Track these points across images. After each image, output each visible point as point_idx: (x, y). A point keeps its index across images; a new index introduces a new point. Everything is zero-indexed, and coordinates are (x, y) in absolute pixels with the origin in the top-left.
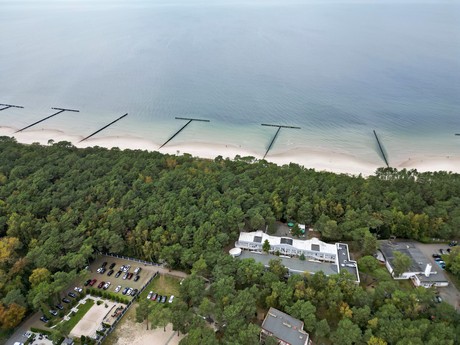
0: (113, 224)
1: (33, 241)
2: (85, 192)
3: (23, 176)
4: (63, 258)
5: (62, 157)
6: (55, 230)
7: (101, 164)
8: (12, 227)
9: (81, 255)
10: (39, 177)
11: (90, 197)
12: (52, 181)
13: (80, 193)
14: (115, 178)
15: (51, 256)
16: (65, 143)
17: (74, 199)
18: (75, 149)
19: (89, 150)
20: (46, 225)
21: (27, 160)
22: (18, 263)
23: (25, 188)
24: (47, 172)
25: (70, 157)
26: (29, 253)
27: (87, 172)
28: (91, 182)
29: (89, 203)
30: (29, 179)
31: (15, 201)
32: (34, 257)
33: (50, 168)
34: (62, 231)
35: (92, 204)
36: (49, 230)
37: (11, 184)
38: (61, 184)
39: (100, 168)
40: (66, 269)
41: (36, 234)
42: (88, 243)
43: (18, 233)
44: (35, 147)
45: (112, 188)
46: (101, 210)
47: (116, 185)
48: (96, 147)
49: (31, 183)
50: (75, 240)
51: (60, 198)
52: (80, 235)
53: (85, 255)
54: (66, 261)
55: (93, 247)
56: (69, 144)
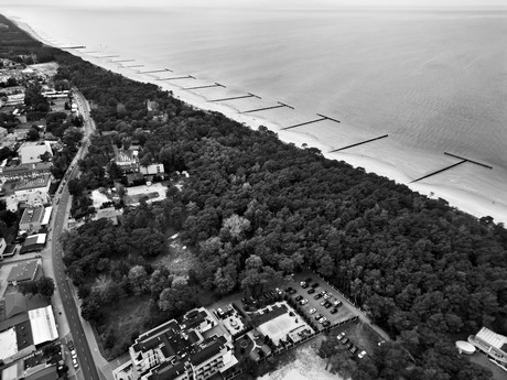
0: (330, 244)
1: (260, 229)
2: (316, 202)
3: (272, 169)
4: (276, 255)
5: (308, 162)
6: (279, 227)
7: (341, 181)
8: (249, 210)
9: (291, 261)
10: (284, 174)
11: (318, 209)
12: (292, 182)
13: (312, 201)
14: (349, 199)
15: (268, 249)
16: (316, 150)
17: (305, 206)
18: (322, 158)
19: (335, 163)
20: (274, 220)
21: (280, 157)
22: (243, 243)
23: (270, 181)
24: (291, 173)
25: (315, 164)
26: (253, 239)
27: (325, 184)
28: (325, 195)
29: (315, 215)
30: (276, 173)
31: (259, 189)
32: (255, 244)
33: (295, 169)
34: (284, 230)
35: (318, 216)
36: (275, 225)
37: (261, 174)
38: (298, 188)
39: (338, 184)
40: (276, 267)
41: (264, 224)
42: (302, 253)
43: (251, 218)
44: (291, 147)
45: (342, 208)
46: (324, 226)
47: (348, 206)
48: (343, 162)
49: (276, 178)
50: (291, 244)
51: (293, 199)
52: (297, 242)
53: (295, 263)
54: (279, 259)
55: (304, 258)
56: (319, 152)
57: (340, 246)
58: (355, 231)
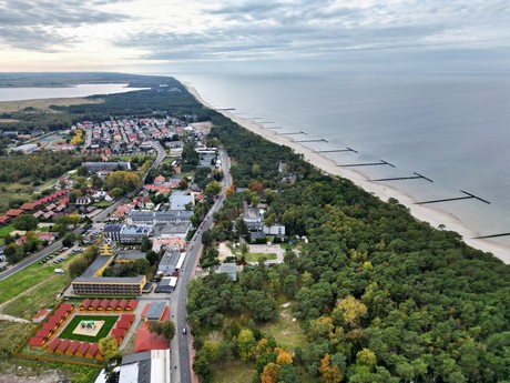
0: (464, 358)
1: (378, 319)
2: (450, 300)
3: (399, 250)
4: (394, 355)
5: (444, 248)
6: (400, 322)
7: (485, 278)
8: (367, 295)
9: (411, 367)
10: (413, 259)
11: (453, 309)
12: (423, 270)
13: (445, 299)
14: (495, 305)
15: (385, 346)
16: (456, 235)
17: (435, 302)
18: (464, 245)
19: (479, 254)
20: (395, 312)
21: (410, 237)
22: (356, 331)
23: (395, 264)
24: (422, 258)
25: (454, 252)
26: (369, 329)
27: (464, 279)
28: (463, 293)
29: (448, 315)
30: (403, 256)
31: (381, 272)
32: (370, 336)
33: (427, 254)
34: (406, 327)
35: (451, 319)
36: (396, 318)
37: (385, 254)
38: (430, 278)
39: (481, 283)
40: (391, 368)
41: (384, 314)
42: (426, 360)
43: (369, 304)
44: (424, 227)
45: (484, 314)
46: (458, 333)
47: (492, 313)
48: (490, 254)
49: (402, 261)
50: (414, 347)
51: (421, 291)
52: (422, 345)
53: (416, 371)
54: (396, 361)
55: (429, 368)
56: (460, 237)
57: (477, 364)
58: (500, 348)
